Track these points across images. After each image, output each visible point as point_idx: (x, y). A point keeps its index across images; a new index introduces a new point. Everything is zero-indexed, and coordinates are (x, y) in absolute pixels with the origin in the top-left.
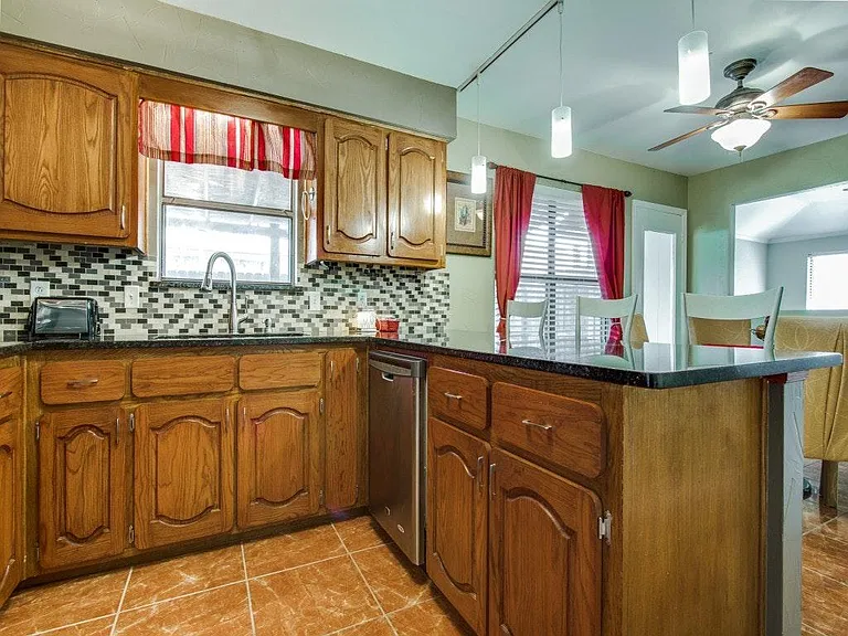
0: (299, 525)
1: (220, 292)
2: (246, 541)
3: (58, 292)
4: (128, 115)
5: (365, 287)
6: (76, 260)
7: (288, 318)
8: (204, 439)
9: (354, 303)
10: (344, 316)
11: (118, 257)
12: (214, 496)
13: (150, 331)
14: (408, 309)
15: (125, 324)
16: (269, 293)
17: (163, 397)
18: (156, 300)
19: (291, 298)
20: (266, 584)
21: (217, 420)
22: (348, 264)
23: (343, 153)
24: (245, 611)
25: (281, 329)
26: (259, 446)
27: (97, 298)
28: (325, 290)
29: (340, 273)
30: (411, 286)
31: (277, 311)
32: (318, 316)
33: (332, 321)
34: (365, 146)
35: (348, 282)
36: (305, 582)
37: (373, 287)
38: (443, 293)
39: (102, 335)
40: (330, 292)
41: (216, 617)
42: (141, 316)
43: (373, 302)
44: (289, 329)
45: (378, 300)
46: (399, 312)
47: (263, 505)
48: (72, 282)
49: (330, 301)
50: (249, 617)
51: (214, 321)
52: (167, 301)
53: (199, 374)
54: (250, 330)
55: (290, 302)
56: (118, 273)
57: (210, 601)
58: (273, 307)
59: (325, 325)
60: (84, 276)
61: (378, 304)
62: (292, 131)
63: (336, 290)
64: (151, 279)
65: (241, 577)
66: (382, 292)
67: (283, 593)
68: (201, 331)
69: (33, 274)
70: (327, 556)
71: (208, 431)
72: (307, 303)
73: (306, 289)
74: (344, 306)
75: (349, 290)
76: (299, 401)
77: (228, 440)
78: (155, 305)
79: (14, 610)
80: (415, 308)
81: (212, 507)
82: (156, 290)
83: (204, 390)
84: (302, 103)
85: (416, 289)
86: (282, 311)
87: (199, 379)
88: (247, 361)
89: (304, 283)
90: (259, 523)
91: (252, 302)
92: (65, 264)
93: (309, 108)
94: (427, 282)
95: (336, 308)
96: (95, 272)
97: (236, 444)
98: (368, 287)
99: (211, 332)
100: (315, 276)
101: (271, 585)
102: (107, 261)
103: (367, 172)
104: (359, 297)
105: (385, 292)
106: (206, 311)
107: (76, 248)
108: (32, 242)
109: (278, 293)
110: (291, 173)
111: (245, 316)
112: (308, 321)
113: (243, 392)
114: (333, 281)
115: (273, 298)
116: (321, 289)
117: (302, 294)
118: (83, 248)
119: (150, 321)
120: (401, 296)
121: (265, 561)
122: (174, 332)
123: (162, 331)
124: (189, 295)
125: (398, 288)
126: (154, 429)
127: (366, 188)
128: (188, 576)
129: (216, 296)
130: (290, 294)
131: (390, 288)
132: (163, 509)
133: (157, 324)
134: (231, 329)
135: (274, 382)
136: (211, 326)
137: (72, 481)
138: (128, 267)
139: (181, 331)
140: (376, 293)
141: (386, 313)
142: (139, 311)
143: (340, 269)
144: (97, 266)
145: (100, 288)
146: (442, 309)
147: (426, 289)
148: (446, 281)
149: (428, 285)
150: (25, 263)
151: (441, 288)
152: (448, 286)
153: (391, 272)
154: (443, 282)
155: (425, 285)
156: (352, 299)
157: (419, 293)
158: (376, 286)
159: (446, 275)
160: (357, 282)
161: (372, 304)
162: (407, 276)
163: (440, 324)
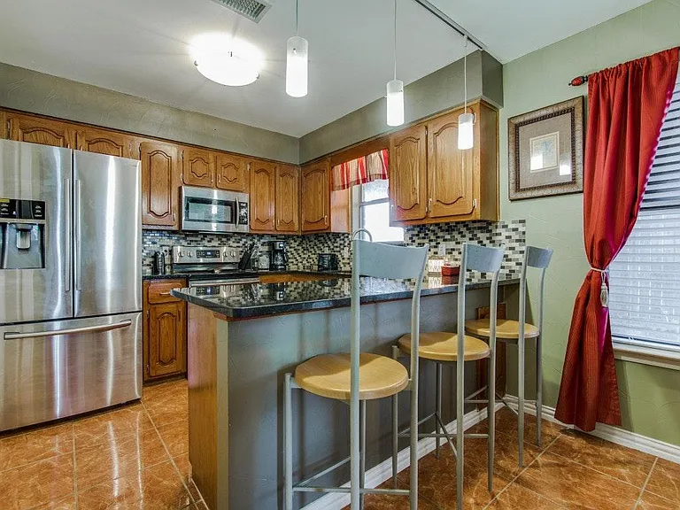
3: (329, 252)
4: (327, 177)
5: (444, 240)
6: (333, 238)
9: (437, 253)
13: (351, 268)
15: (344, 264)
23: (399, 154)
27: (337, 254)
28: (419, 244)
29: (427, 232)
30: (482, 236)
34: (412, 143)
35: (432, 237)
37: (450, 240)
38: (517, 241)
39: (338, 269)
42: (348, 261)
43: (450, 251)
45: (453, 250)
48: (332, 247)
56: (342, 242)
60: (335, 245)
61: (455, 253)
66: (457, 243)
69: (326, 245)
73: (407, 245)
74: (430, 255)
75: (433, 244)
85: (488, 238)
89: (407, 240)
94: (499, 231)
96: (337, 242)
98: (446, 240)
100: (413, 235)
103: (413, 160)
104: (440, 248)
105: (459, 243)
114: (423, 238)
116: (416, 244)
125: (470, 239)
127: (412, 172)
131: (464, 239)
138: (345, 239)
140: (452, 245)
142: (348, 259)
143: (427, 229)
144: (338, 240)
145: (338, 249)
146: (517, 256)
147: (498, 238)
148: (521, 229)
149: (500, 234)
150: (323, 241)
151: (515, 236)
152: (524, 233)
153: (464, 226)
154: (517, 229)
155: (496, 234)
156: (435, 250)
157: (490, 242)
158: (453, 239)
159: (521, 222)
160: (439, 237)
161: (449, 253)
162: (479, 228)
163: (514, 271)
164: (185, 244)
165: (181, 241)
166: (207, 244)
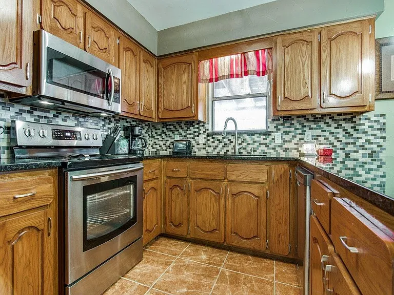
0: (257, 254)
1: (232, 136)
2: (231, 251)
3: (181, 138)
4: (195, 69)
5: (310, 129)
6: (186, 127)
7: (263, 147)
8: (213, 199)
9: (302, 139)
10: (296, 146)
11: (197, 124)
12: (217, 225)
13: (207, 153)
14: (344, 141)
15: (199, 149)
16: (254, 135)
17: (200, 179)
18: (209, 140)
19: (264, 137)
20: (227, 274)
21: (218, 192)
22: (298, 117)
23: (288, 54)
24: (213, 282)
25: (260, 153)
26: (235, 207)
27: (191, 140)
28: (284, 132)
29: (293, 122)
30: (347, 126)
31: (258, 144)
32: (279, 146)
33: (288, 149)
34: (303, 44)
35: (298, 126)
36: (244, 284)
37: (316, 129)
38: (378, 129)
39: (193, 153)
40: (287, 133)
41: (202, 277)
42: (204, 146)
43: (316, 138)
44: (264, 153)
46: (336, 143)
47: (238, 237)
48: (185, 134)
49: (287, 138)
50: (212, 285)
51: (229, 148)
52: (213, 140)
53: (212, 170)
54: (244, 153)
55: (264, 139)
56: (197, 130)
57: (205, 270)
58: (256, 142)
59: (284, 151)
60: (188, 132)
61: (321, 139)
62: (260, 51)
63: (291, 132)
64: (207, 132)
65: (220, 265)
66: (322, 131)
67: (232, 283)
68: (225, 153)
69: (176, 133)
70: (262, 276)
71: (214, 196)
72: (273, 139)
73: (273, 132)
74: (295, 140)
75: (300, 131)
76: (255, 190)
77: (222, 201)
78: (209, 142)
79: (158, 242)
80: (352, 141)
81: (216, 229)
82: (209, 136)
83: (214, 178)
84: (264, 35)
85: (352, 128)
86: (260, 144)
87: (211, 173)
88: (230, 166)
89: (272, 129)
90: (235, 245)
91: (246, 139)
92: (183, 128)
93: (268, 36)
94: (362, 122)
95: (291, 142)
96: (191, 130)
97: (225, 204)
98: (312, 129)
99: (229, 153)
100: (278, 125)
101: (229, 276)
102: (194, 126)
103: (304, 59)
104: (306, 135)
105: (325, 131)
106: (226, 144)
107: (186, 122)
108: (174, 122)
109: (258, 135)
110: (261, 73)
111: (241, 146)
112: (274, 149)
113: (229, 181)
114: (288, 127)
115: (255, 138)
116: (281, 132)
117: (271, 135)
118: (187, 122)
119: (207, 148)
120: (338, 133)
121: (233, 264)
122: (215, 153)
123: (211, 152)
124: (220, 137)
125: (336, 128)
126: (196, 191)
127: (303, 70)
128: (204, 255)
129: (231, 137)
130: (264, 135)
131: (330, 128)
132: (199, 224)
133: (209, 149)
134: (235, 152)
135: (241, 178)
136: (228, 151)
137: (173, 204)
138: (200, 128)
139: (218, 152)
140: (319, 132)
141: (326, 144)
142: (204, 144)
143: (293, 119)
144: (191, 128)
145: (192, 136)
146: (378, 140)
147: (363, 127)
148: (382, 120)
149: (364, 124)
150: (173, 129)
151: (376, 126)
152: (384, 124)
153: (330, 118)
154: (378, 121)
155: (360, 125)
156: (301, 136)
157: (355, 130)
158: (319, 128)
159: (382, 115)
160: (305, 126)
161: (315, 139)
162: (344, 119)
163: (375, 152)
164: (32, 120)
165: (24, 115)
166: (61, 123)
